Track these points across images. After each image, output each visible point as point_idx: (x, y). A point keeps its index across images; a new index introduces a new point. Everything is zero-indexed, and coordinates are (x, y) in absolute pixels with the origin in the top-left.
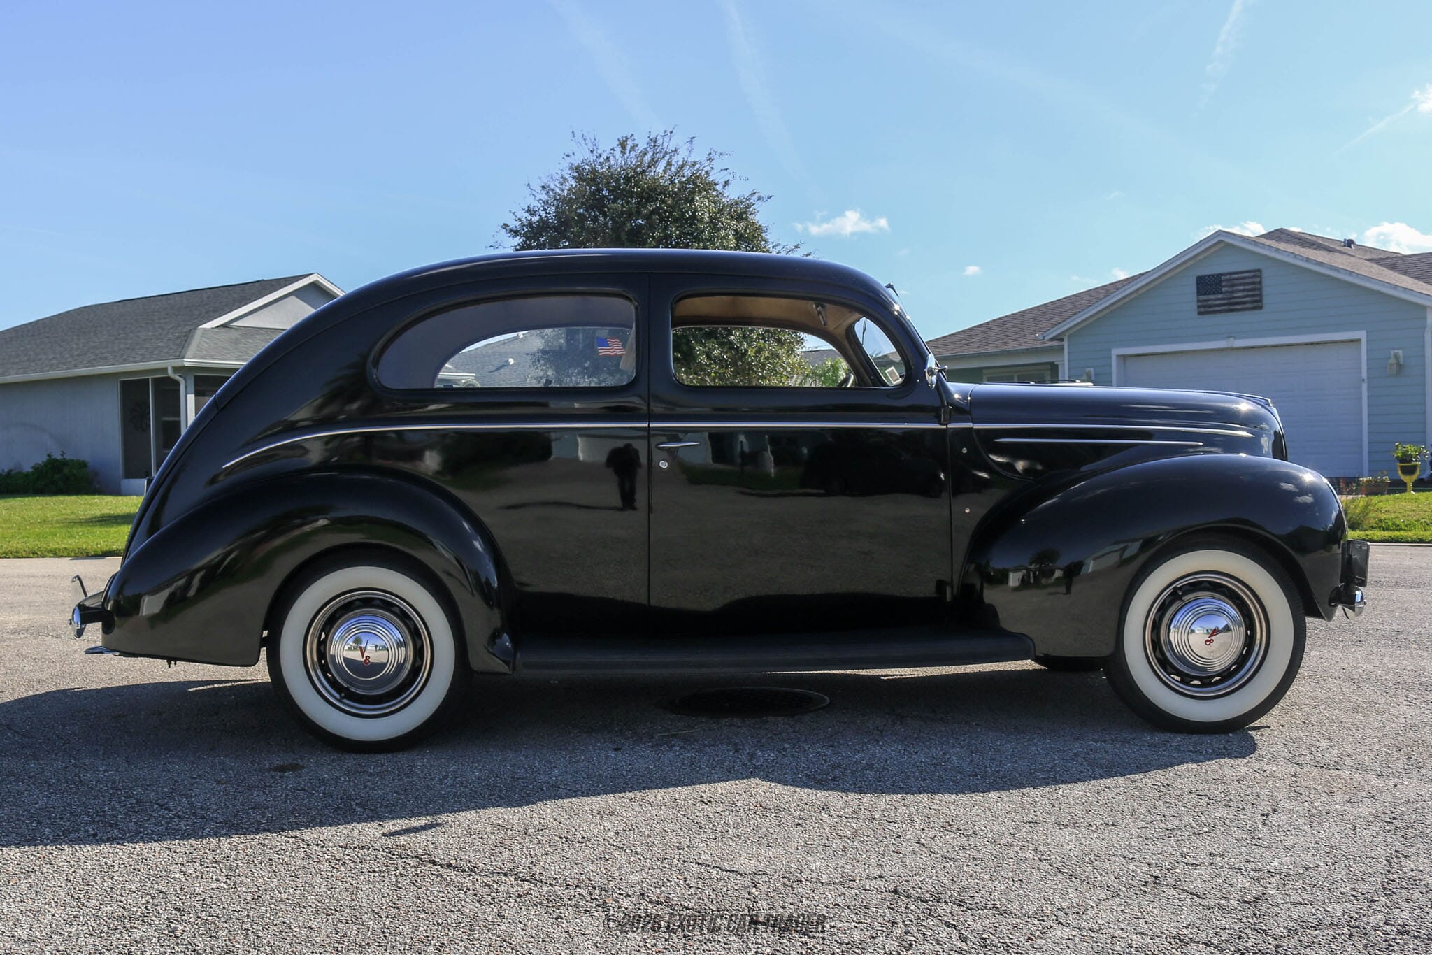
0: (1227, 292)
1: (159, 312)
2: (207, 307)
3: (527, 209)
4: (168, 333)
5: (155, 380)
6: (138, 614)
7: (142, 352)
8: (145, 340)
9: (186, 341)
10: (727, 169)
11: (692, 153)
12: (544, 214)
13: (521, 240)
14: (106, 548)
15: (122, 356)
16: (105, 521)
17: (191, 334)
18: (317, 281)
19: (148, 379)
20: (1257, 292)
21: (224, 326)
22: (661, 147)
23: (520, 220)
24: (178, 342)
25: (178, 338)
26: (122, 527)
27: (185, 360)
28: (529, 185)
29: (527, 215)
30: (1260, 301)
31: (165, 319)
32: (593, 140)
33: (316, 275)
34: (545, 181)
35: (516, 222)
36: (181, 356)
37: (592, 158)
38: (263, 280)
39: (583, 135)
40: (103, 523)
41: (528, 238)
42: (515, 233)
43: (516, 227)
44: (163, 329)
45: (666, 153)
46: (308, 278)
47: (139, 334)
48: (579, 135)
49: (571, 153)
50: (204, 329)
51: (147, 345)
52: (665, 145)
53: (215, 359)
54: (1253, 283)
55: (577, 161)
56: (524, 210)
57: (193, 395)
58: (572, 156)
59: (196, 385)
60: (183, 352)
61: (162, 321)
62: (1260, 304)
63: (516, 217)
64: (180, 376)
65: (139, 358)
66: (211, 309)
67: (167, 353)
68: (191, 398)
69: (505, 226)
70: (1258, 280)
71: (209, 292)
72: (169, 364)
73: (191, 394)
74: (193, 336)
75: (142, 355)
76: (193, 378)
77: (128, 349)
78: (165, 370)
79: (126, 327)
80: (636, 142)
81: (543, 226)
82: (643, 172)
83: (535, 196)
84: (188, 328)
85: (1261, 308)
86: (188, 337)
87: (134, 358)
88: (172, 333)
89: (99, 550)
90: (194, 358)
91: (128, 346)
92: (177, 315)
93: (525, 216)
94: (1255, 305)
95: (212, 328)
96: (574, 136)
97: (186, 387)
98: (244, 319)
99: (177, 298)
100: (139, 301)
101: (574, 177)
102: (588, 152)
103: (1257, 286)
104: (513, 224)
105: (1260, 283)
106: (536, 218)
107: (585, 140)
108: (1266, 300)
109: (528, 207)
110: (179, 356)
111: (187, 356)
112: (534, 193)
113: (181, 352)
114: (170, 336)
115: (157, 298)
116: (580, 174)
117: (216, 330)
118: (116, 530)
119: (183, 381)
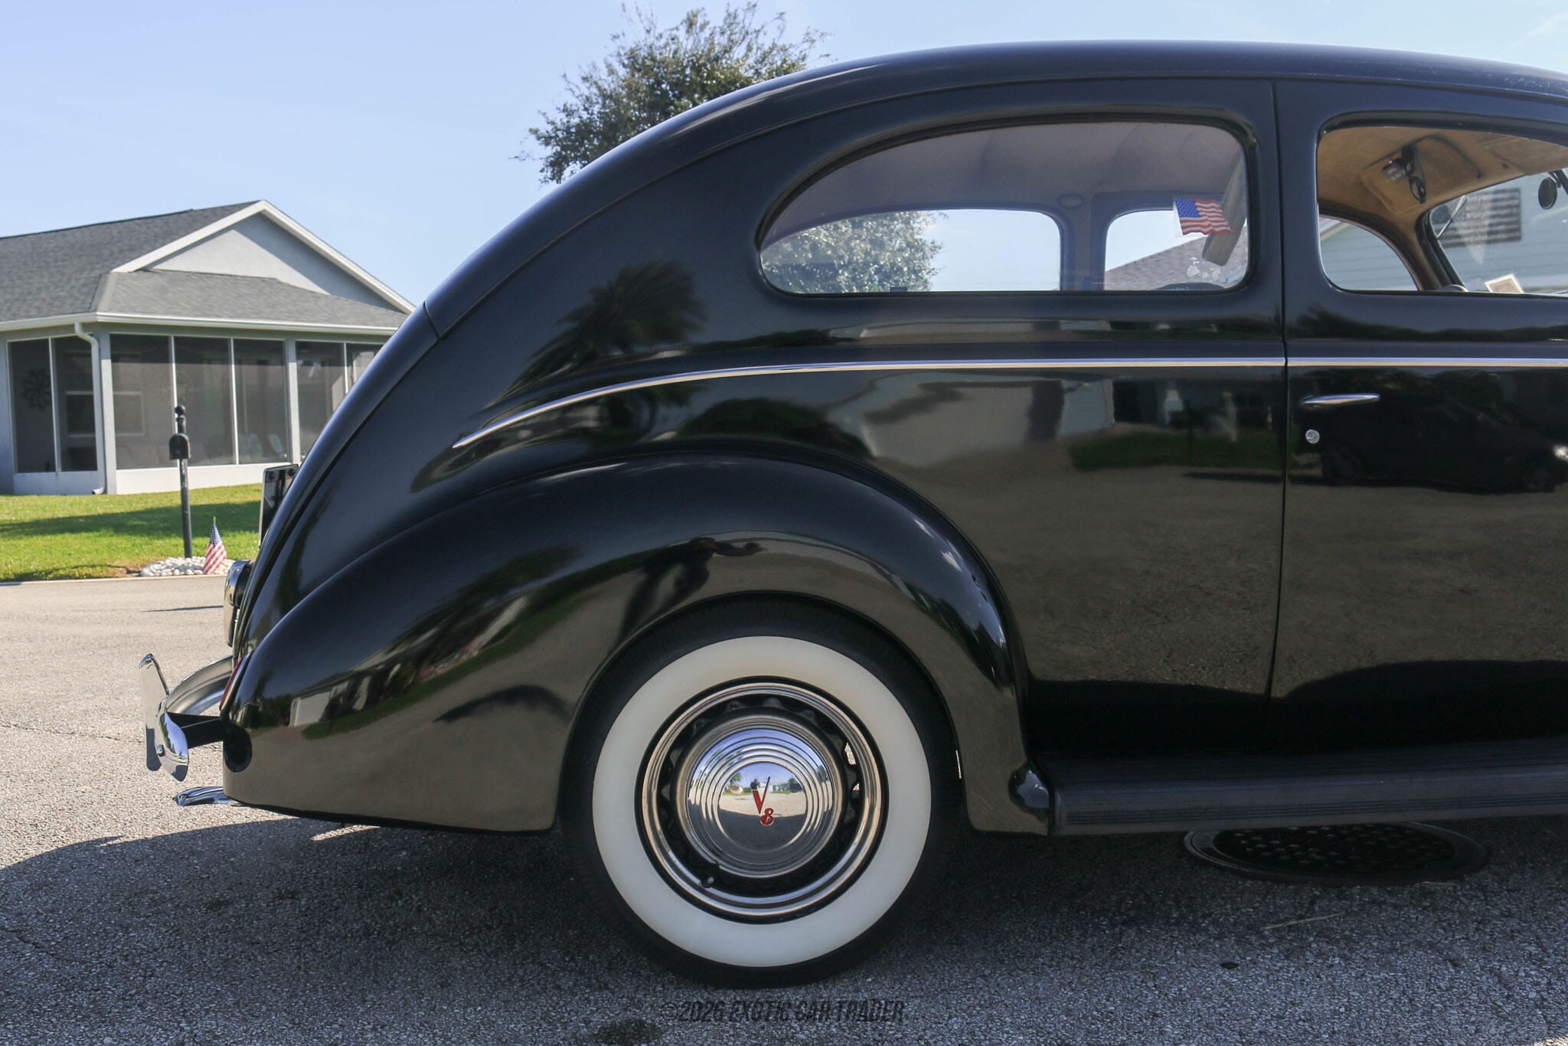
0: (1472, 218)
1: (53, 251)
2: (119, 244)
3: (562, 108)
4: (69, 280)
5: (57, 341)
6: (288, 724)
7: (36, 304)
8: (39, 289)
9: (96, 288)
10: (828, 55)
11: (784, 34)
12: (585, 116)
13: (554, 150)
14: (20, 570)
15: (9, 309)
16: (8, 530)
17: (102, 280)
18: (265, 210)
19: (47, 340)
20: (1513, 219)
21: (145, 269)
22: (741, 25)
23: (553, 123)
24: (85, 290)
25: (84, 285)
26: (35, 538)
27: (98, 313)
28: (565, 76)
29: (563, 115)
30: (1518, 230)
31: (64, 261)
32: (649, 16)
33: (263, 202)
34: (586, 71)
35: (549, 125)
36: (92, 309)
37: (651, 40)
38: (192, 210)
39: (637, 8)
40: (6, 533)
41: (563, 148)
42: (547, 140)
43: (547, 132)
44: (63, 274)
45: (747, 33)
46: (253, 207)
47: (31, 281)
48: (630, 8)
49: (620, 33)
50: (119, 274)
51: (43, 295)
52: (747, 22)
53: (136, 312)
54: (1509, 207)
55: (629, 43)
56: (558, 109)
57: (109, 361)
58: (621, 37)
59: (113, 347)
60: (94, 303)
61: (59, 264)
62: (1517, 234)
63: (547, 118)
64: (92, 335)
65: (33, 312)
66: (126, 248)
67: (72, 305)
68: (107, 364)
69: (534, 132)
70: (1516, 202)
71: (121, 226)
72: (77, 319)
73: (106, 358)
74: (105, 284)
75: (38, 308)
76: (108, 338)
77: (17, 300)
78: (71, 327)
79: (11, 272)
80: (707, 19)
81: (584, 130)
82: (717, 59)
83: (573, 92)
84: (96, 273)
85: (1519, 238)
86: (98, 283)
87: (27, 312)
88: (76, 280)
89: (10, 573)
90: (110, 310)
91: (16, 296)
92: (80, 256)
93: (560, 118)
94: (1511, 235)
95: (129, 272)
96: (624, 10)
97: (100, 350)
98: (171, 261)
99: (78, 233)
100: (25, 239)
101: (624, 66)
102: (643, 31)
103: (1515, 210)
104: (545, 128)
105: (1518, 206)
106: (575, 121)
107: (640, 15)
108: (1525, 228)
109: (565, 105)
110: (90, 308)
111: (100, 308)
112: (571, 86)
113: (91, 304)
114: (73, 283)
115: (49, 234)
116: (635, 63)
117: (135, 274)
118: (27, 542)
119: (96, 341)
